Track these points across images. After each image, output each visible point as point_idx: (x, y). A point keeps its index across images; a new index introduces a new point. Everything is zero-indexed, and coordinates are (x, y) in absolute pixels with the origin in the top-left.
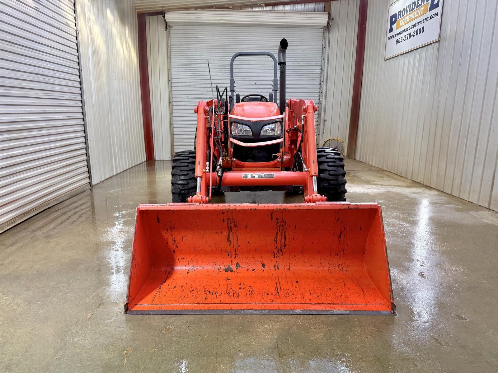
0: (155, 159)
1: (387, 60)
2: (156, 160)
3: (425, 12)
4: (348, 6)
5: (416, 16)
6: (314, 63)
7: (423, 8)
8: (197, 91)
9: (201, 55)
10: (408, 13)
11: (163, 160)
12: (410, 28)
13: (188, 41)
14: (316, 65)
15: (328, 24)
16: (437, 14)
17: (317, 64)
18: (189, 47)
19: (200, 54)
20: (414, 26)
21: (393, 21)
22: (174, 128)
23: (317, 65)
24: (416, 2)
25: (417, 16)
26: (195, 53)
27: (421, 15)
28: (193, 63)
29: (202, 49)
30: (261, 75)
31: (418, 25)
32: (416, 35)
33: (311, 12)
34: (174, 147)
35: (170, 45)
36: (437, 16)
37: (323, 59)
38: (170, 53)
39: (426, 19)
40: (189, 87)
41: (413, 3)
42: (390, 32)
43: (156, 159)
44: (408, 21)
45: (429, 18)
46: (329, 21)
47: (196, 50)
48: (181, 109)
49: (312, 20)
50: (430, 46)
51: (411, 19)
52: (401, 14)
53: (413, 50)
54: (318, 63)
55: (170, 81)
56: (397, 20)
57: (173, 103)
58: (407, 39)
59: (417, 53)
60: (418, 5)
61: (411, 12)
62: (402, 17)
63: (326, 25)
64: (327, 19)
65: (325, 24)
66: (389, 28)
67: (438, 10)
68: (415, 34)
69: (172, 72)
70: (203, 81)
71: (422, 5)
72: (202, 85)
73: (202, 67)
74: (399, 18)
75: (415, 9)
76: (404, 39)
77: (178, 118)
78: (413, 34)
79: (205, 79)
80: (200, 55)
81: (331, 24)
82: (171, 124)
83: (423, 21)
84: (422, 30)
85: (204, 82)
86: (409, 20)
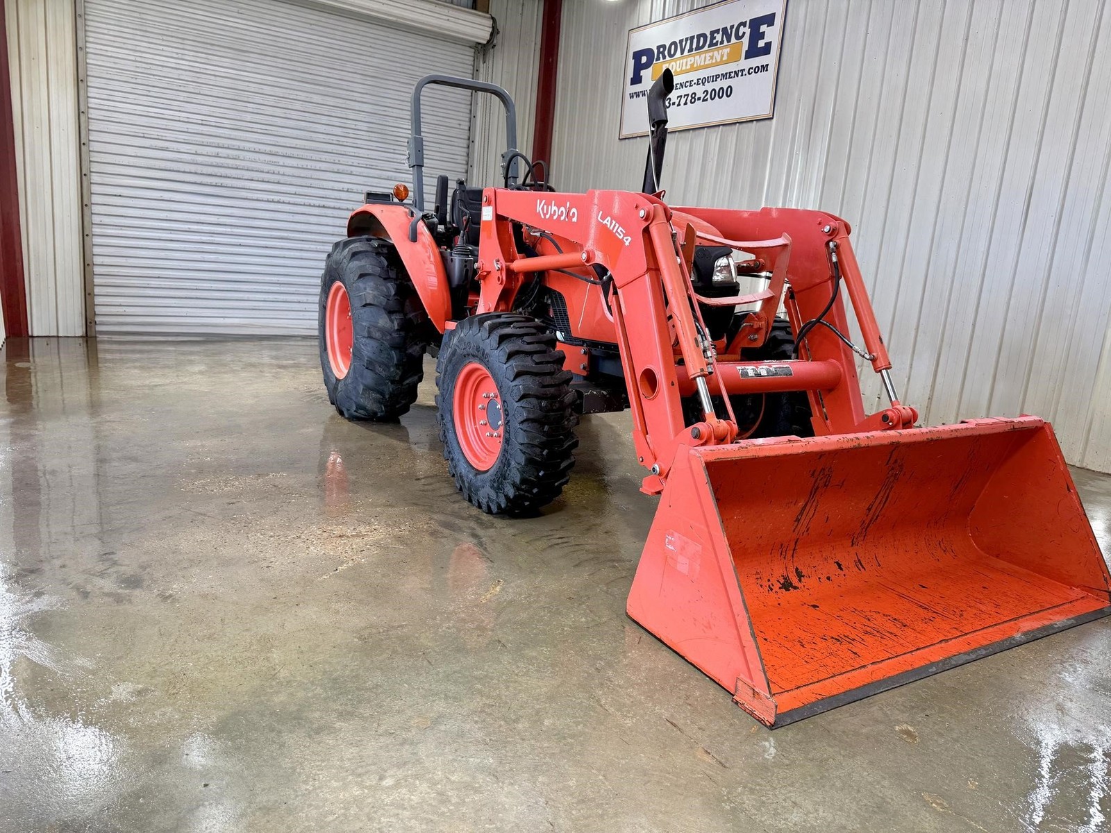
0: (30, 334)
1: (627, 140)
2: (32, 337)
3: (733, 58)
4: (522, 10)
5: (710, 62)
6: (454, 123)
7: (728, 49)
8: (166, 150)
9: (180, 56)
10: (686, 52)
11: (58, 337)
12: (693, 83)
13: (140, 13)
14: (458, 126)
15: (488, 42)
16: (765, 68)
17: (460, 125)
18: (144, 28)
19: (177, 53)
20: (705, 81)
21: (642, 62)
22: (93, 245)
23: (461, 127)
24: (709, 36)
25: (710, 64)
26: (161, 47)
27: (722, 63)
28: (154, 75)
29: (180, 41)
30: (338, 131)
31: (716, 80)
32: (709, 98)
33: (456, 7)
34: (93, 299)
35: (85, 14)
36: (767, 70)
37: (472, 117)
38: (86, 36)
39: (736, 73)
40: (144, 137)
41: (699, 36)
42: (632, 83)
43: (35, 334)
44: (686, 70)
45: (746, 72)
46: (492, 34)
47: (163, 40)
48: (115, 195)
49: (461, 24)
50: (750, 124)
51: (695, 66)
52: (666, 53)
53: (704, 128)
54: (461, 123)
55: (81, 113)
56: (655, 62)
57: (92, 177)
58: (686, 104)
59: (715, 136)
60: (714, 41)
61: (694, 52)
62: (668, 58)
63: (485, 42)
64: (491, 30)
65: (484, 39)
66: (630, 74)
67: (770, 59)
68: (708, 96)
69: (89, 89)
70: (183, 126)
71: (725, 43)
72: (181, 137)
73: (182, 89)
74: (658, 59)
75: (706, 48)
76: (677, 103)
77: (106, 220)
78: (700, 94)
79: (191, 120)
80: (175, 55)
81: (495, 42)
82: (85, 235)
83: (730, 75)
84: (728, 92)
85: (186, 130)
86: (689, 67)
